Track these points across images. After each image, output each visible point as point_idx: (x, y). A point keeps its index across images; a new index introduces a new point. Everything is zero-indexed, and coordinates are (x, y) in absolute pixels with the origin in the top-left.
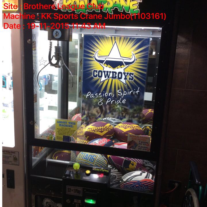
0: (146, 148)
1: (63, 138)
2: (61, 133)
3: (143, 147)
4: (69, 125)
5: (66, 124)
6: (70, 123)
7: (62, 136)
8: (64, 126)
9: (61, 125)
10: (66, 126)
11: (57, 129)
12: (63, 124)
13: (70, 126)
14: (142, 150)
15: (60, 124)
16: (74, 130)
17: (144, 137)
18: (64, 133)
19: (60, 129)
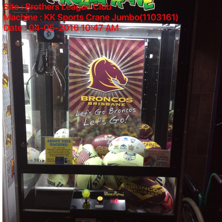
0: (165, 163)
2: (52, 154)
3: (161, 163)
4: (63, 143)
5: (59, 143)
6: (64, 141)
7: (54, 158)
8: (57, 145)
9: (53, 145)
10: (59, 145)
11: (48, 149)
12: (55, 143)
14: (161, 166)
15: (51, 143)
16: (68, 150)
17: (163, 151)
18: (56, 154)
19: (52, 149)
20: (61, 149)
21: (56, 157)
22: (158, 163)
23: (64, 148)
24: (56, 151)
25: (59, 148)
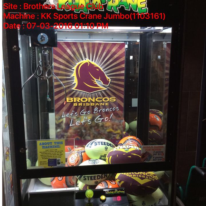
0: (161, 157)
1: (47, 162)
2: (44, 157)
3: (157, 158)
4: (55, 145)
5: (51, 145)
6: (56, 143)
7: (47, 160)
8: (49, 148)
9: (45, 147)
10: (51, 147)
11: (40, 152)
12: (47, 145)
13: (56, 147)
14: (157, 161)
15: (43, 146)
16: (61, 151)
17: (159, 146)
18: (49, 157)
19: (44, 152)
20: (53, 151)
21: (49, 160)
22: (155, 158)
23: (57, 150)
24: (48, 153)
25: (51, 150)
